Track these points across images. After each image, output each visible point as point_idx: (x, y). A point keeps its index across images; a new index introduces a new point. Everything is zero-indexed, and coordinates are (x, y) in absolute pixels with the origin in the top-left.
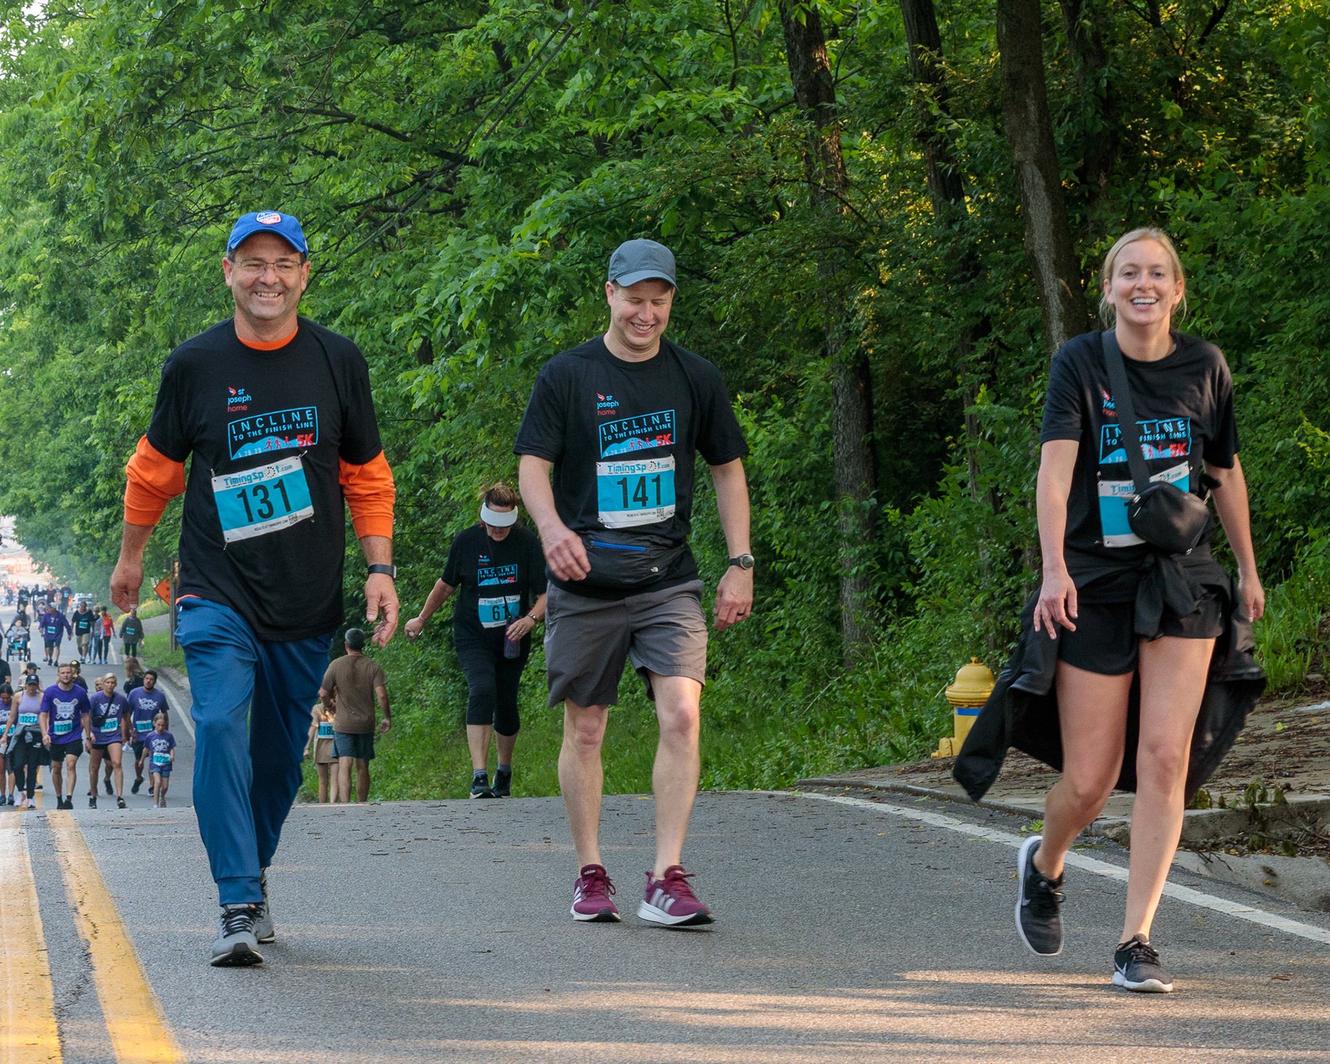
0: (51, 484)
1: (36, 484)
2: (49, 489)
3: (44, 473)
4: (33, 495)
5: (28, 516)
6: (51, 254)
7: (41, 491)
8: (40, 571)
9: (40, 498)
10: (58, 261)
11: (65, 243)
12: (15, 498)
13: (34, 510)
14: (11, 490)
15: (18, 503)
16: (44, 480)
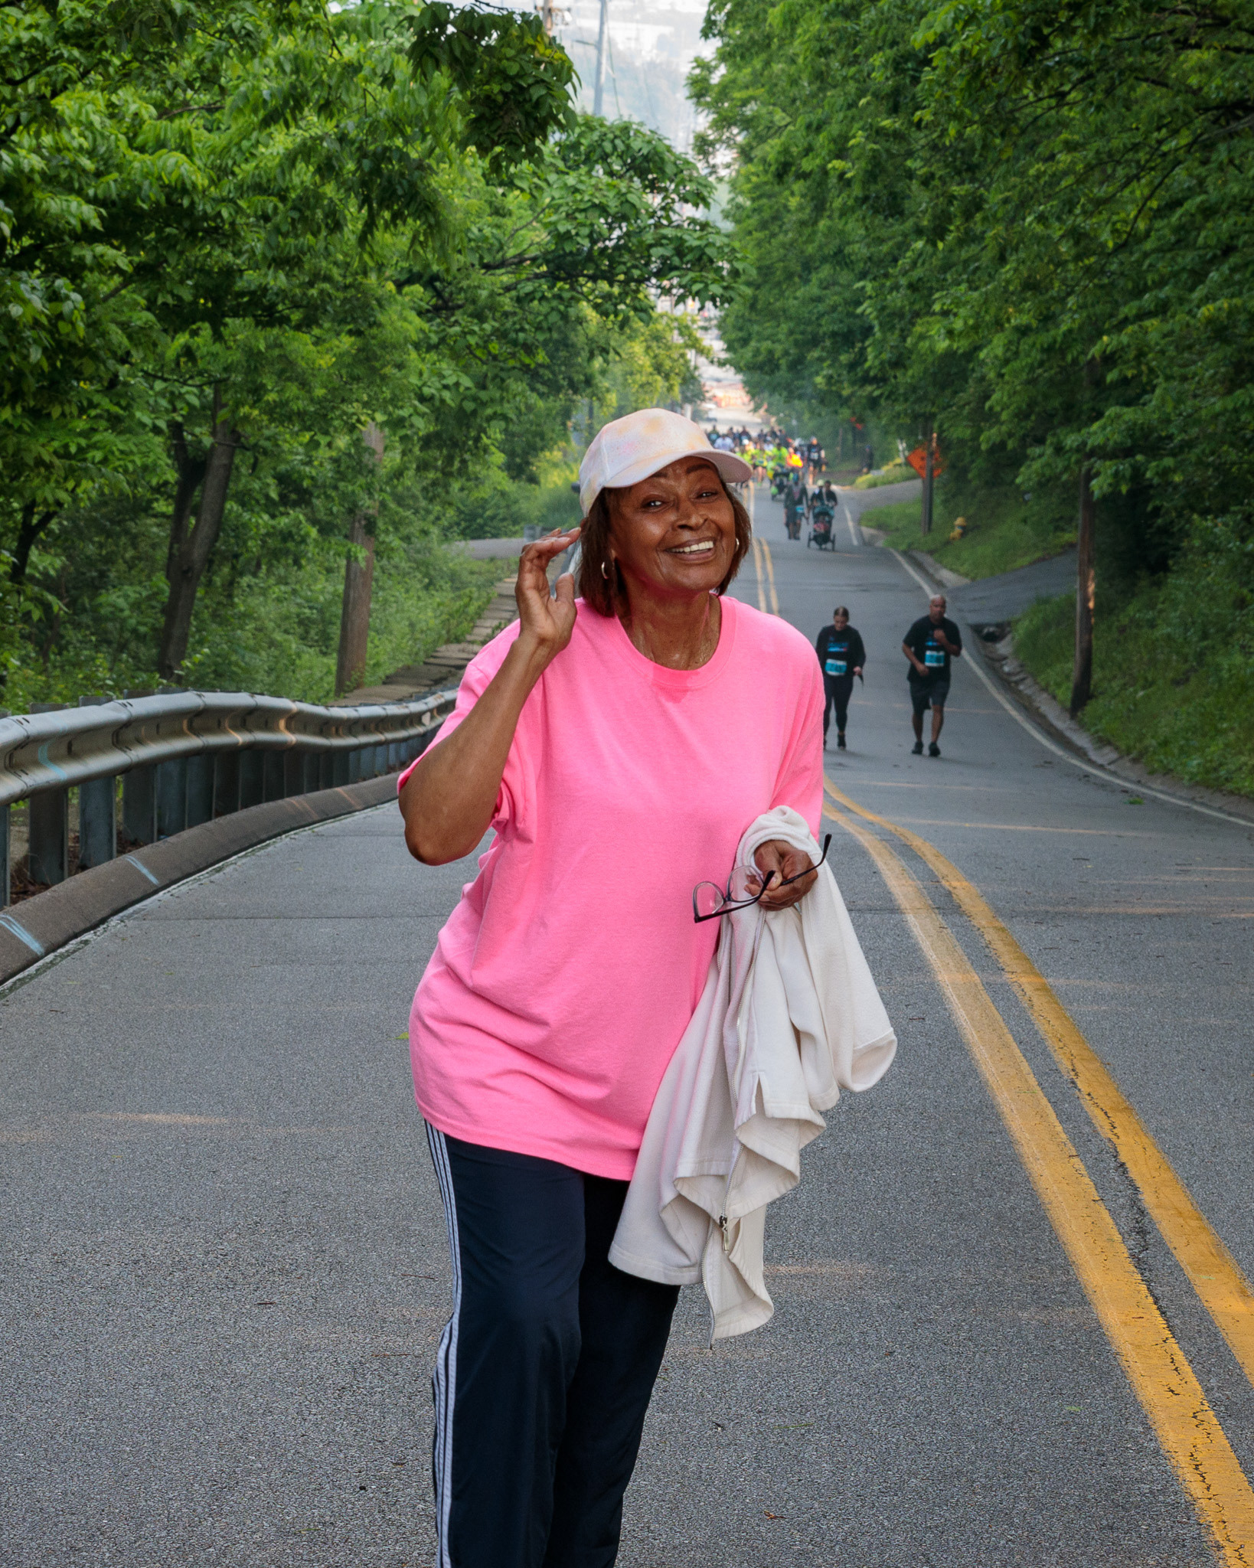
0: (799, 337)
1: (782, 337)
2: (796, 343)
3: (792, 324)
4: (779, 349)
5: (772, 372)
6: (867, 138)
7: (786, 346)
8: (755, 410)
9: (786, 353)
10: (875, 147)
11: (883, 128)
12: (757, 353)
13: (777, 367)
14: (753, 343)
15: (761, 358)
16: (791, 332)
